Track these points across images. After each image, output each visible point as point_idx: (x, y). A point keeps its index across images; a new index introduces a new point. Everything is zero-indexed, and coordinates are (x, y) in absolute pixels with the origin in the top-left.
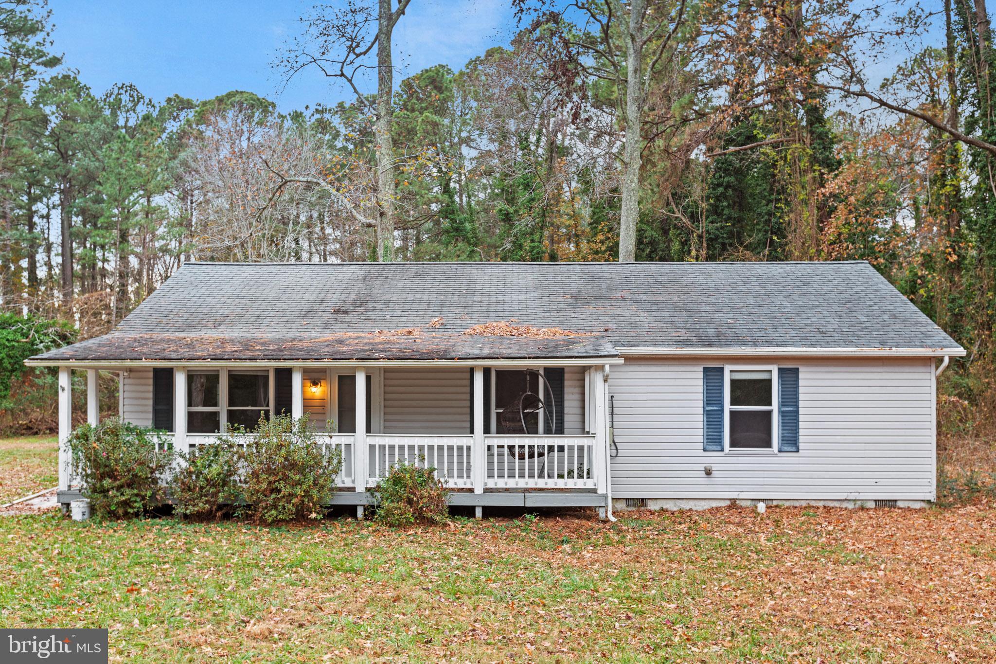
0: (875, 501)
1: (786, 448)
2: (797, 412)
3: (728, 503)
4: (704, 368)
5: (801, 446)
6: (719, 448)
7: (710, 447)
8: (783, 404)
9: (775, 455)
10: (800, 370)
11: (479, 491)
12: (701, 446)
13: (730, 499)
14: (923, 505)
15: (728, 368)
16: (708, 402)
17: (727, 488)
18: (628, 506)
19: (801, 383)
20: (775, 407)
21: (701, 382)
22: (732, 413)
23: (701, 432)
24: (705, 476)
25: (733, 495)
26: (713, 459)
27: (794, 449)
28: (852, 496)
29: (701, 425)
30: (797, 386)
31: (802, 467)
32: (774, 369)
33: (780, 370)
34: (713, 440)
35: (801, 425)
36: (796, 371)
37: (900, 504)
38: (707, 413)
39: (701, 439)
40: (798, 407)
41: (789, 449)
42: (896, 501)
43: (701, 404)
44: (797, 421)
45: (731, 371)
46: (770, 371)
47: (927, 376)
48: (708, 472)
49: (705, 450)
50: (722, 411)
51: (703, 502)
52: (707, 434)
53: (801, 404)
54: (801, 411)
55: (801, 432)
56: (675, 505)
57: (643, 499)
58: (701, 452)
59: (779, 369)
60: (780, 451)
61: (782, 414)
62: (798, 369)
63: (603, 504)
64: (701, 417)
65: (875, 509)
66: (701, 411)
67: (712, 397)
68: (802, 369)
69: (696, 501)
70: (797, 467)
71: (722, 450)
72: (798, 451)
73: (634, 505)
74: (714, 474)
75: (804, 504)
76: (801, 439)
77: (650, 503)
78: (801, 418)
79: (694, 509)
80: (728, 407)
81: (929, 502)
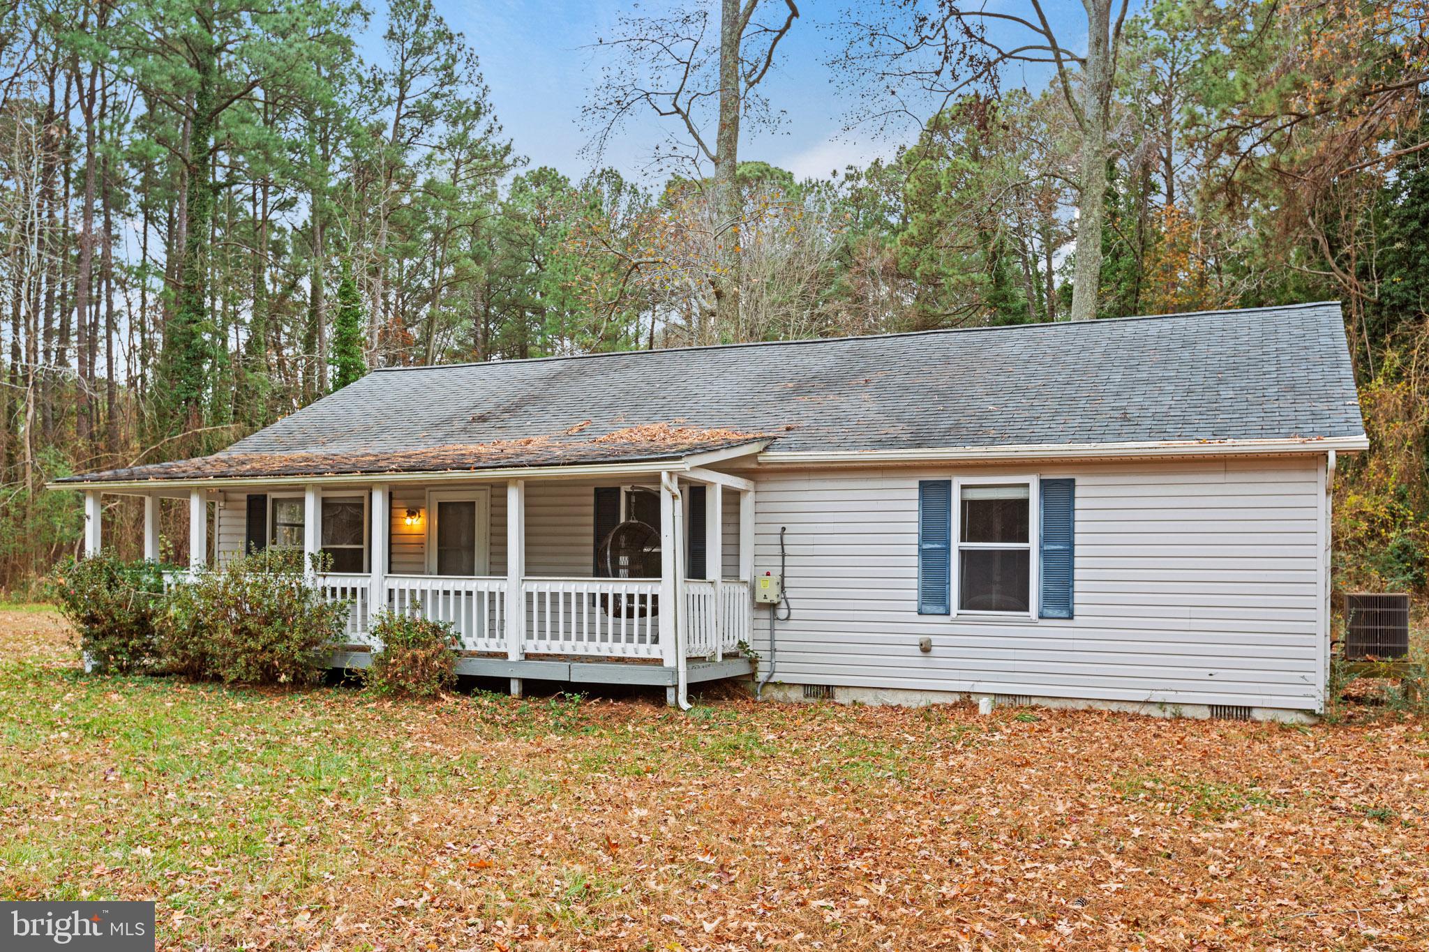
0: (1211, 706)
1: (1050, 612)
2: (1070, 553)
3: (957, 698)
4: (921, 483)
5: (1078, 609)
6: (942, 610)
7: (928, 608)
8: (1045, 539)
9: (1032, 624)
10: (1077, 483)
11: (514, 657)
12: (914, 606)
13: (960, 693)
14: (1302, 718)
15: (957, 482)
16: (925, 536)
17: (955, 674)
18: (806, 696)
19: (1078, 504)
20: (1033, 544)
21: (915, 505)
22: (963, 553)
23: (915, 583)
24: (920, 653)
25: (965, 687)
26: (933, 626)
27: (1064, 614)
28: (1158, 697)
29: (915, 572)
30: (1072, 509)
31: (1078, 645)
32: (1033, 481)
33: (1044, 484)
34: (933, 597)
35: (1078, 574)
36: (1071, 484)
37: (1257, 715)
38: (923, 553)
39: (914, 594)
40: (1072, 544)
41: (1056, 613)
42: (1250, 708)
43: (915, 539)
44: (1071, 567)
45: (963, 487)
46: (1027, 485)
47: (1311, 488)
48: (926, 649)
49: (920, 613)
50: (948, 550)
51: (918, 696)
52: (924, 587)
53: (1078, 539)
54: (1078, 551)
55: (1078, 586)
56: (876, 697)
57: (828, 687)
58: (915, 617)
59: (1042, 481)
60: (1041, 617)
61: (1045, 554)
62: (1073, 480)
63: (669, 683)
64: (915, 561)
65: (1211, 719)
66: (915, 550)
67: (933, 527)
68: (1079, 481)
69: (908, 694)
70: (1069, 644)
71: (948, 613)
72: (1071, 617)
73: (816, 695)
74: (935, 651)
75: (1082, 706)
76: (1078, 598)
77: (838, 692)
78: (1078, 562)
79: (904, 705)
80: (956, 544)
81: (1311, 713)
